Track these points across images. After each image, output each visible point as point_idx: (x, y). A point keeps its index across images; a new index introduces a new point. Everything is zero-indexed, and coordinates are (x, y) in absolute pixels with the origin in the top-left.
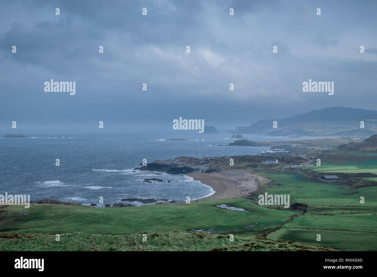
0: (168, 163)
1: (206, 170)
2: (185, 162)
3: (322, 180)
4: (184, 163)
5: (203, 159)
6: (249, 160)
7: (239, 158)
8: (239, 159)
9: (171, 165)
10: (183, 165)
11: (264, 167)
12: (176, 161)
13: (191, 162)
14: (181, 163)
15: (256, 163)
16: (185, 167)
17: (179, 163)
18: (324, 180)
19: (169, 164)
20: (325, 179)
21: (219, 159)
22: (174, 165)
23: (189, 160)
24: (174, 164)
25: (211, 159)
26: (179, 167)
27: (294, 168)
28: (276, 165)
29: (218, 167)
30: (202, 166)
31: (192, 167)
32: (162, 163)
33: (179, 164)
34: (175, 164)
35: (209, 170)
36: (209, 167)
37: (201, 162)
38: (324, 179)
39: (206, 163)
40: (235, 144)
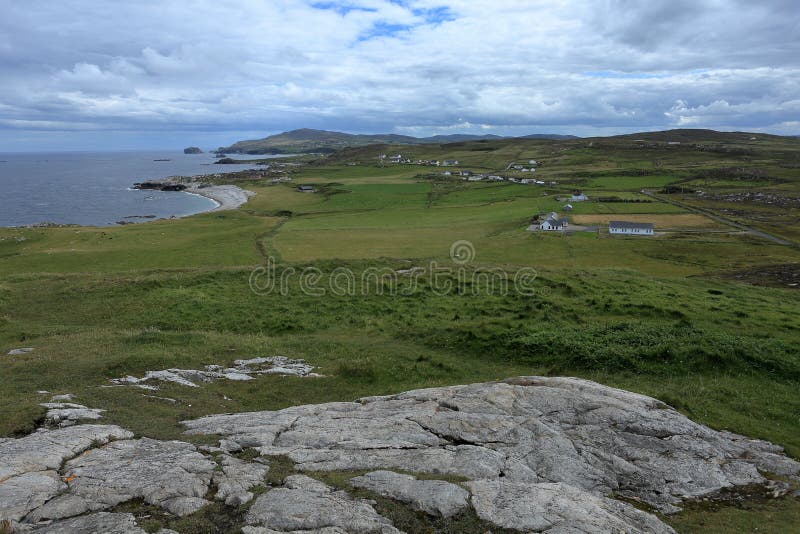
1: (198, 187)
2: (177, 181)
3: (300, 190)
5: (194, 178)
9: (164, 184)
11: (249, 182)
12: (169, 180)
13: (183, 180)
14: (174, 182)
15: (242, 179)
16: (177, 185)
17: (172, 182)
19: (162, 184)
20: (302, 190)
21: (208, 177)
23: (180, 179)
25: (201, 177)
26: (172, 185)
27: (276, 181)
28: (260, 180)
29: (208, 183)
30: (194, 184)
31: (185, 185)
32: (155, 183)
34: (168, 183)
35: (201, 187)
36: (200, 184)
37: (192, 180)
40: (219, 163)
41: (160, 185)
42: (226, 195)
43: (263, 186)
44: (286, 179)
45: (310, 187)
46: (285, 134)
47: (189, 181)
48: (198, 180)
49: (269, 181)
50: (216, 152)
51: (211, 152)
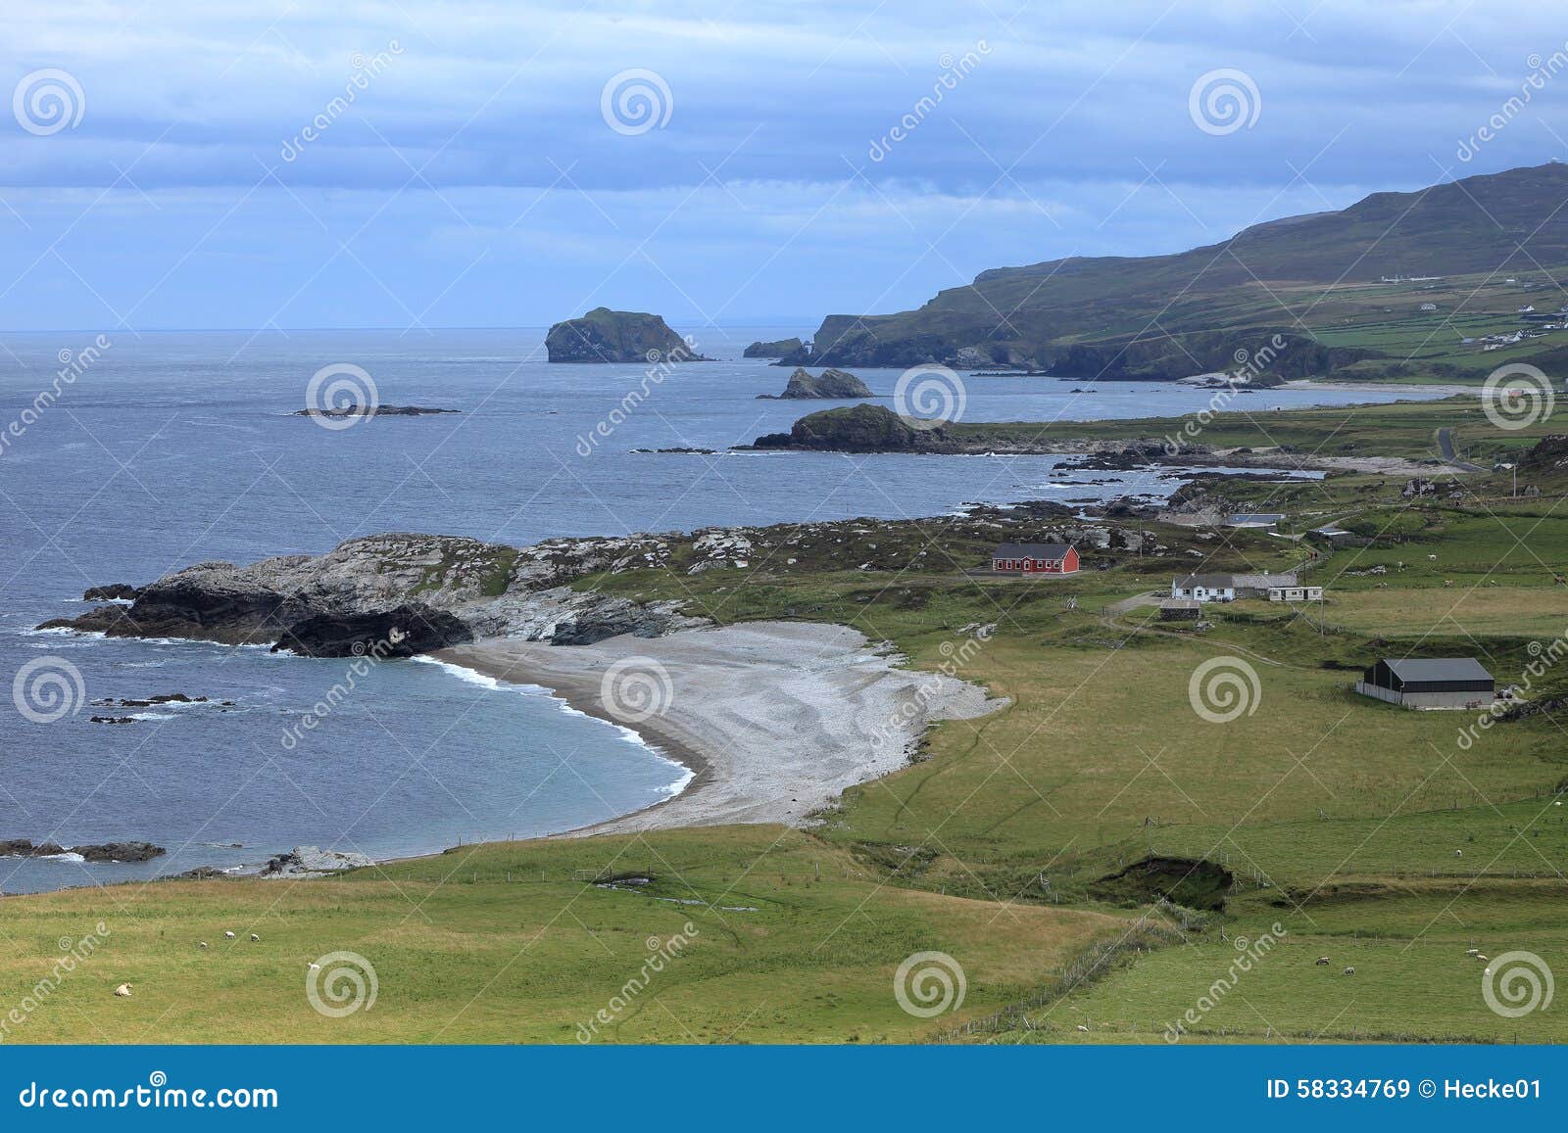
0: (285, 584)
1: (558, 628)
2: (409, 572)
3: (1374, 690)
4: (402, 582)
5: (544, 554)
6: (874, 552)
7: (801, 542)
8: (798, 547)
9: (303, 597)
10: (391, 593)
11: (973, 600)
12: (346, 566)
13: (451, 573)
14: (383, 580)
15: (921, 579)
16: (403, 610)
17: (364, 580)
18: (1390, 695)
19: (288, 594)
20: (1396, 684)
21: (654, 549)
22: (330, 598)
23: (435, 559)
24: (326, 593)
25: (600, 553)
26: (363, 608)
27: (1188, 606)
28: (1064, 589)
29: (642, 603)
30: (532, 604)
31: (460, 613)
32: (240, 587)
33: (366, 588)
34: (335, 589)
35: (581, 628)
36: (581, 605)
37: (524, 573)
38: (1386, 686)
39: (558, 581)
40: (800, 438)
41: (270, 603)
42: (754, 708)
43: (1086, 639)
44: (1282, 588)
45: (1469, 669)
46: (1377, 208)
47: (498, 584)
48: (567, 570)
49: (1142, 601)
50: (792, 354)
51: (755, 351)
